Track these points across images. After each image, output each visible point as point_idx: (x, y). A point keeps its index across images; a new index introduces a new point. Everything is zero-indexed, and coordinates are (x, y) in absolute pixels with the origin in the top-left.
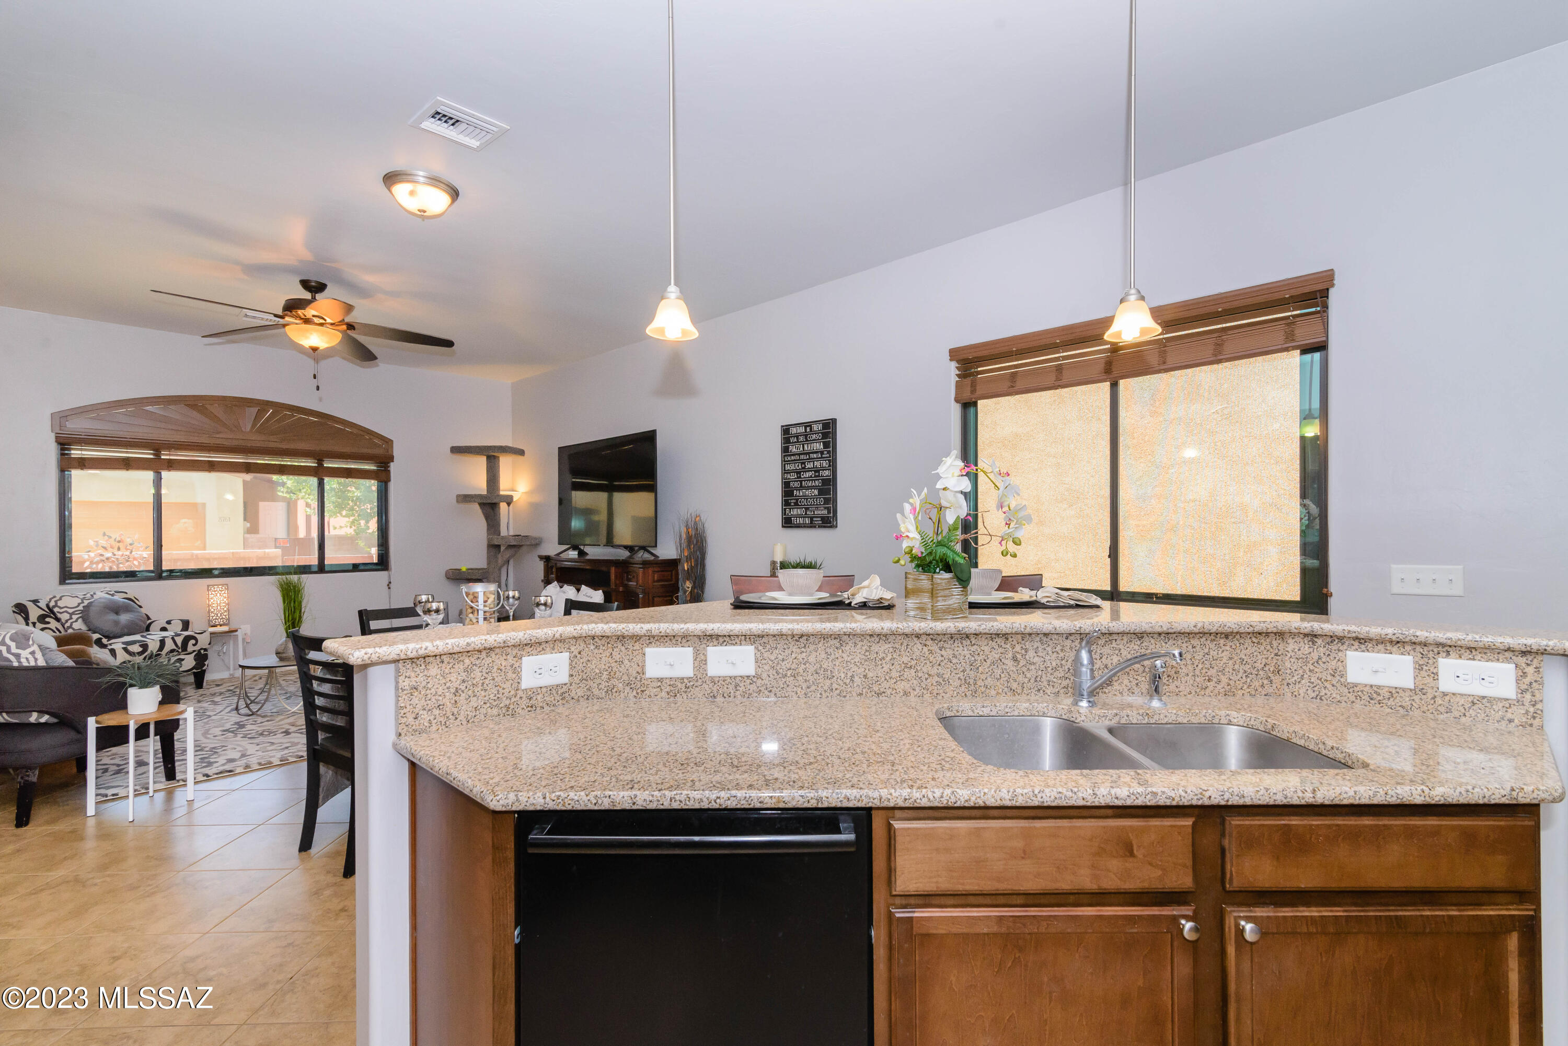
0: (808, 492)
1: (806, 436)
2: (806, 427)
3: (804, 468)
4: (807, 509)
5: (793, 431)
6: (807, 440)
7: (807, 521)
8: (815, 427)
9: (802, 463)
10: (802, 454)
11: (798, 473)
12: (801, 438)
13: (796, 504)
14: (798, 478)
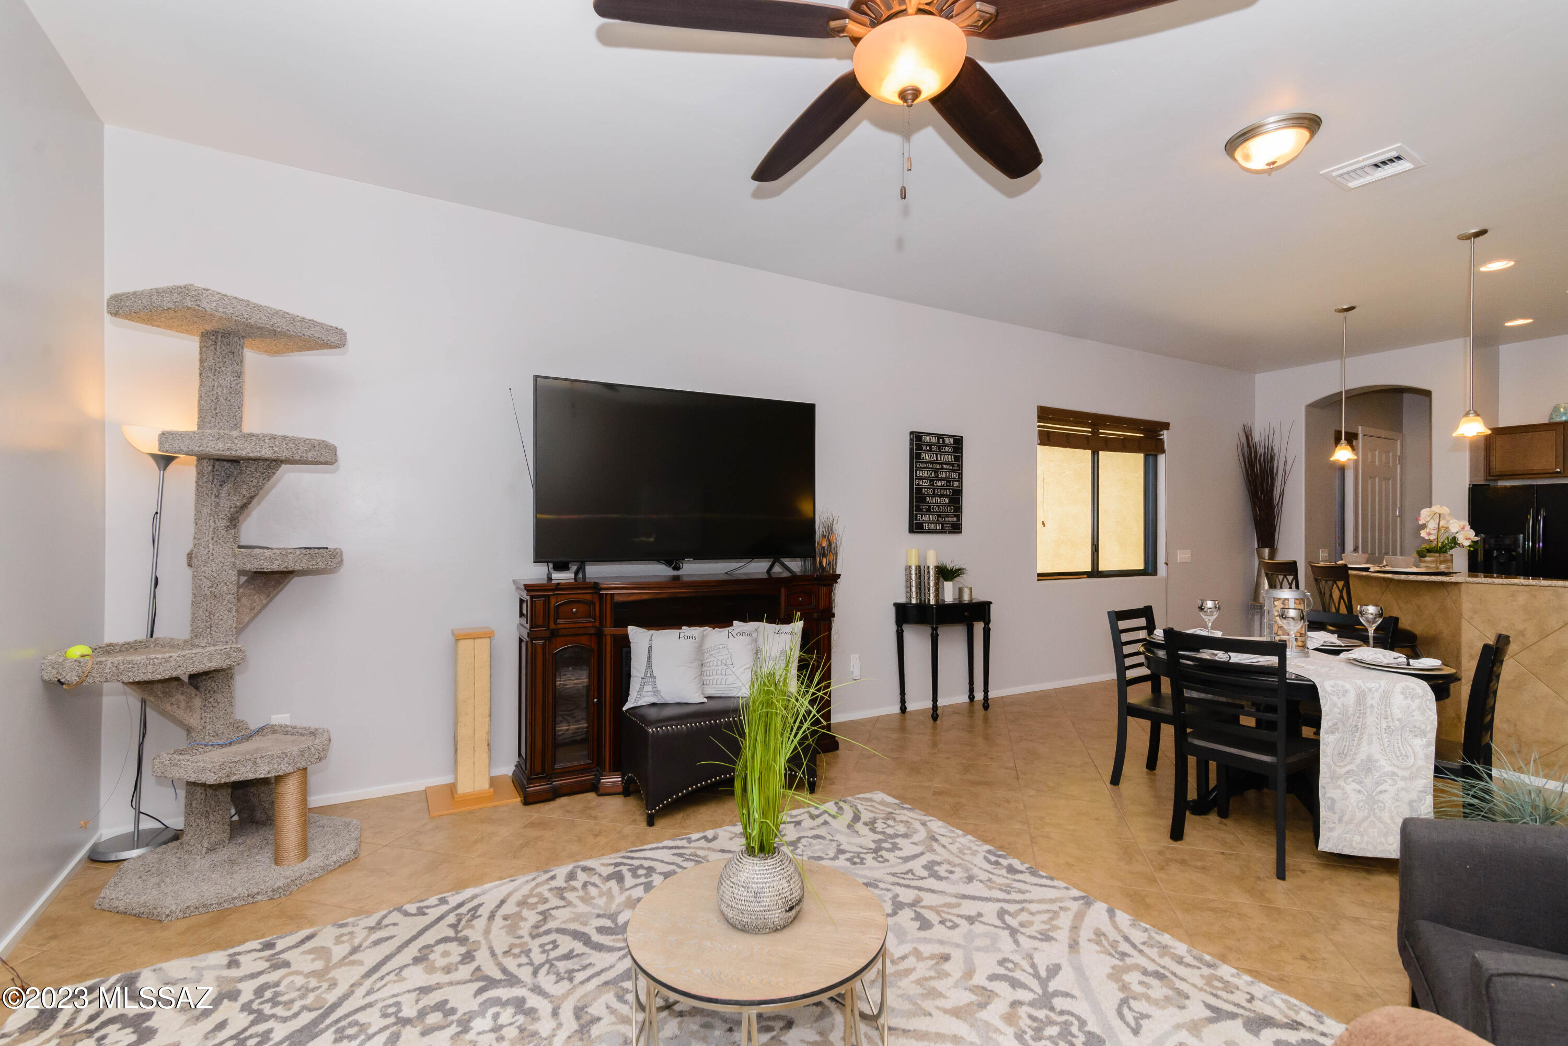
0: (940, 500)
1: (939, 447)
2: (938, 439)
3: (937, 477)
4: (939, 516)
5: (926, 439)
6: (940, 451)
7: (939, 527)
8: (947, 441)
9: (936, 472)
10: (935, 463)
11: (931, 480)
12: (934, 448)
13: (928, 510)
14: (931, 485)
